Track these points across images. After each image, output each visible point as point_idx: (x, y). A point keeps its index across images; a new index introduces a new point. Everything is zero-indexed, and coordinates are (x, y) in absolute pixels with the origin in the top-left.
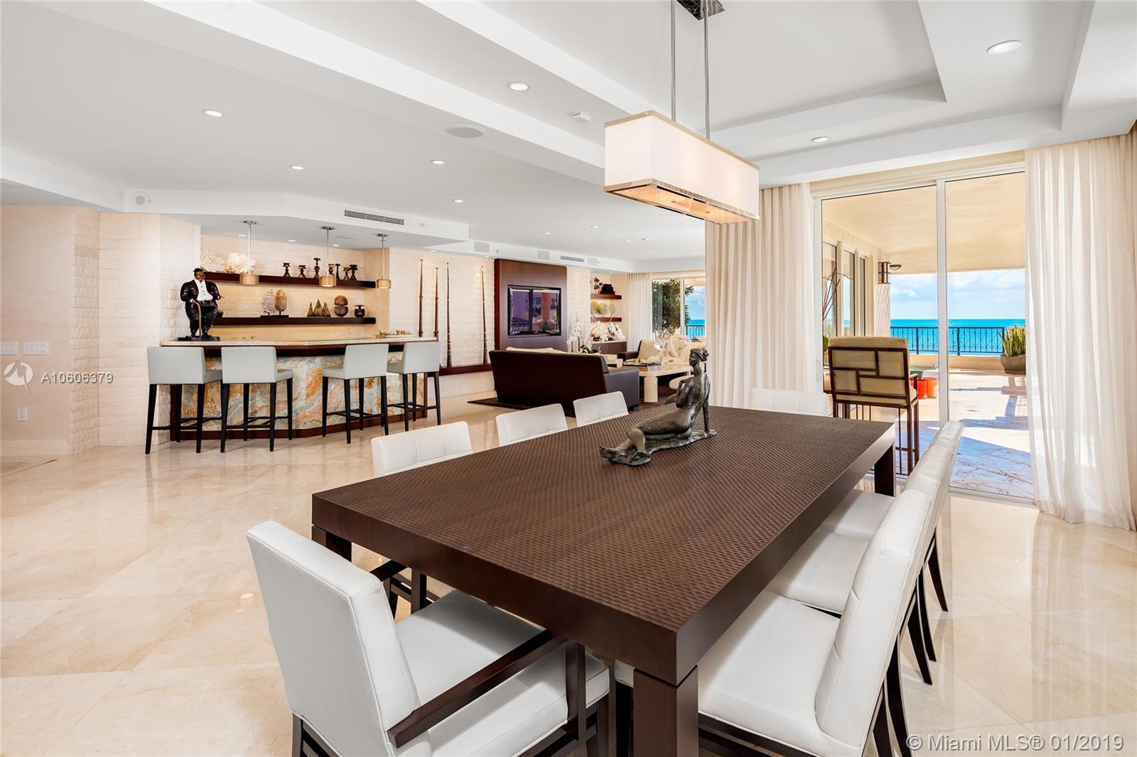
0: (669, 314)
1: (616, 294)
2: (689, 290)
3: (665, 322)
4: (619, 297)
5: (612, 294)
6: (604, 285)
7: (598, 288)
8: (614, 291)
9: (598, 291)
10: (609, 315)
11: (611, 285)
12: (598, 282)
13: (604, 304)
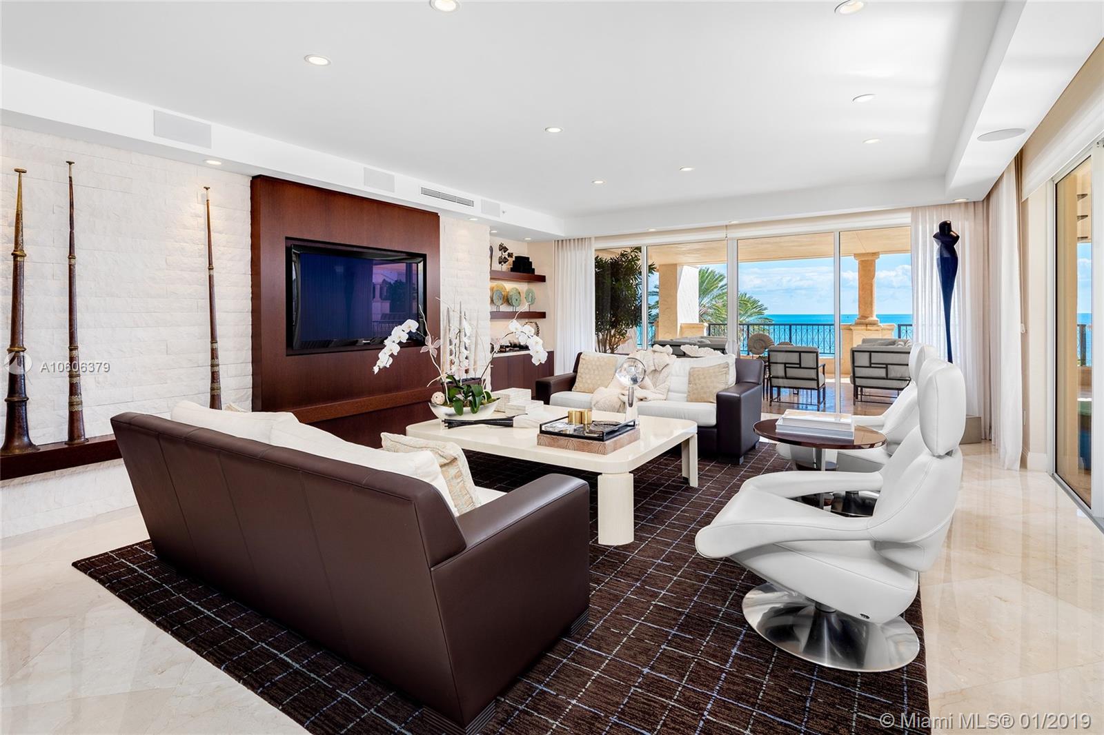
1: (537, 273)
2: (651, 269)
3: (614, 319)
4: (542, 279)
5: (529, 273)
6: (516, 257)
7: (505, 263)
8: (533, 267)
9: (505, 267)
10: (524, 308)
11: (528, 258)
12: (505, 252)
13: (517, 289)
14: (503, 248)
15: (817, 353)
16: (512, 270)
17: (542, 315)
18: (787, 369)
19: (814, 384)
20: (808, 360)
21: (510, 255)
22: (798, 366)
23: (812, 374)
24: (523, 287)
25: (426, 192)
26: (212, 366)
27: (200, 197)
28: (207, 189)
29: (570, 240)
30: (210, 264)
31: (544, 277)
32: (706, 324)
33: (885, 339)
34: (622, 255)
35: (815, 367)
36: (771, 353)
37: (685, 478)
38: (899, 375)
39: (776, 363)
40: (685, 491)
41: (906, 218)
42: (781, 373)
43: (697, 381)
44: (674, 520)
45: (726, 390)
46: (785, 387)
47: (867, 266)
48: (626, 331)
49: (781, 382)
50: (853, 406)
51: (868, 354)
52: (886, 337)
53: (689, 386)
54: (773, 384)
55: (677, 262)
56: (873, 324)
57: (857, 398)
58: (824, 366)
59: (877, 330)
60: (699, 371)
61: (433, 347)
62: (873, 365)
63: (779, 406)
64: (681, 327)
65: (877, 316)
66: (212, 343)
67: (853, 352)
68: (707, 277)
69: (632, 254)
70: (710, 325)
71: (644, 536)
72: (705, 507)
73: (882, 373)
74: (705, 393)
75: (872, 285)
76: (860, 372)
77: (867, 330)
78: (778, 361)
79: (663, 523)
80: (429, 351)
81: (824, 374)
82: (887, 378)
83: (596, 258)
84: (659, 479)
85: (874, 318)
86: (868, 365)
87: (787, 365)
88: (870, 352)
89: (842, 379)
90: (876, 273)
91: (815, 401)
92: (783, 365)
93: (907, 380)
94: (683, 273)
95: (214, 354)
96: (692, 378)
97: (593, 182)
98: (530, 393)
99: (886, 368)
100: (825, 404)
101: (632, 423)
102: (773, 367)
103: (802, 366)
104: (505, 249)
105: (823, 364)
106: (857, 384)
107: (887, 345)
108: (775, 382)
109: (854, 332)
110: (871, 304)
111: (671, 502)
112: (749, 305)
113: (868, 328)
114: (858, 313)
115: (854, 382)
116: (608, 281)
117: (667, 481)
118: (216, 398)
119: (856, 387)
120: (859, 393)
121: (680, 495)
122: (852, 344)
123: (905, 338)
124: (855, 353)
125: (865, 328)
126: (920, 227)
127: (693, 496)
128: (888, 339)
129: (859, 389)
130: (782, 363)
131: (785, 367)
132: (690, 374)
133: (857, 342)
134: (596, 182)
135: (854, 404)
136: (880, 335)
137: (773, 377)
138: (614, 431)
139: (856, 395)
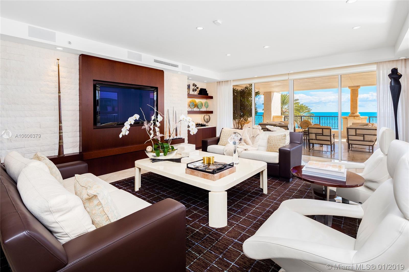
0: (244, 109)
1: (209, 95)
2: (257, 94)
3: (242, 114)
4: (212, 98)
5: (206, 95)
6: (200, 89)
7: (196, 91)
8: (208, 93)
9: (196, 93)
10: (204, 109)
11: (206, 89)
12: (195, 87)
13: (201, 102)
14: (194, 85)
15: (330, 129)
16: (199, 94)
17: (212, 112)
18: (317, 136)
19: (329, 143)
20: (326, 132)
21: (197, 88)
22: (322, 135)
23: (328, 138)
24: (203, 101)
25: (156, 61)
26: (60, 133)
27: (55, 64)
28: (58, 60)
29: (223, 81)
30: (59, 91)
31: (212, 97)
32: (283, 116)
33: (363, 123)
34: (246, 88)
35: (330, 135)
36: (309, 129)
37: (261, 189)
38: (370, 139)
39: (312, 133)
40: (260, 196)
41: (374, 68)
42: (314, 138)
43: (271, 142)
44: (251, 213)
45: (284, 147)
46: (316, 144)
47: (354, 92)
48: (247, 119)
49: (314, 141)
50: (347, 153)
51: (355, 130)
52: (363, 122)
53: (268, 145)
54: (310, 142)
55: (271, 91)
56: (357, 116)
57: (350, 149)
58: (334, 135)
59: (359, 119)
60: (272, 137)
61: (147, 126)
62: (357, 135)
63: (314, 152)
64: (273, 117)
65: (359, 113)
66: (60, 123)
67: (348, 129)
68: (287, 98)
69: (250, 87)
70: (285, 116)
71: (233, 223)
72: (268, 206)
73: (361, 138)
74: (275, 148)
75: (357, 100)
76: (351, 138)
77: (354, 119)
78: (313, 132)
79: (244, 215)
80: (145, 128)
81: (334, 138)
82: (364, 141)
83: (233, 89)
84: (249, 188)
85: (358, 114)
86: (355, 135)
87: (317, 134)
88: (356, 129)
89: (342, 140)
90: (359, 96)
91: (329, 150)
92: (315, 134)
93: (374, 142)
94: (274, 95)
95: (60, 128)
96: (269, 141)
97: (226, 55)
98: (195, 146)
99: (364, 136)
100: (334, 151)
101: (232, 164)
102: (310, 135)
103: (324, 135)
104: (196, 86)
105: (334, 134)
106: (349, 143)
107: (363, 126)
108: (311, 141)
109: (349, 119)
110: (356, 108)
111: (252, 202)
112: (304, 108)
113: (355, 118)
114: (350, 112)
115: (348, 142)
116: (239, 98)
117: (253, 189)
118: (61, 146)
119: (349, 144)
120: (351, 147)
121: (257, 198)
122: (348, 125)
123: (372, 123)
124: (349, 129)
125: (354, 118)
126: (381, 71)
127: (264, 199)
128: (364, 123)
129: (351, 145)
130: (314, 133)
131: (316, 135)
132: (268, 139)
133: (350, 124)
134: (227, 55)
135: (348, 152)
136: (361, 121)
137: (310, 139)
138: (222, 168)
139: (349, 148)
